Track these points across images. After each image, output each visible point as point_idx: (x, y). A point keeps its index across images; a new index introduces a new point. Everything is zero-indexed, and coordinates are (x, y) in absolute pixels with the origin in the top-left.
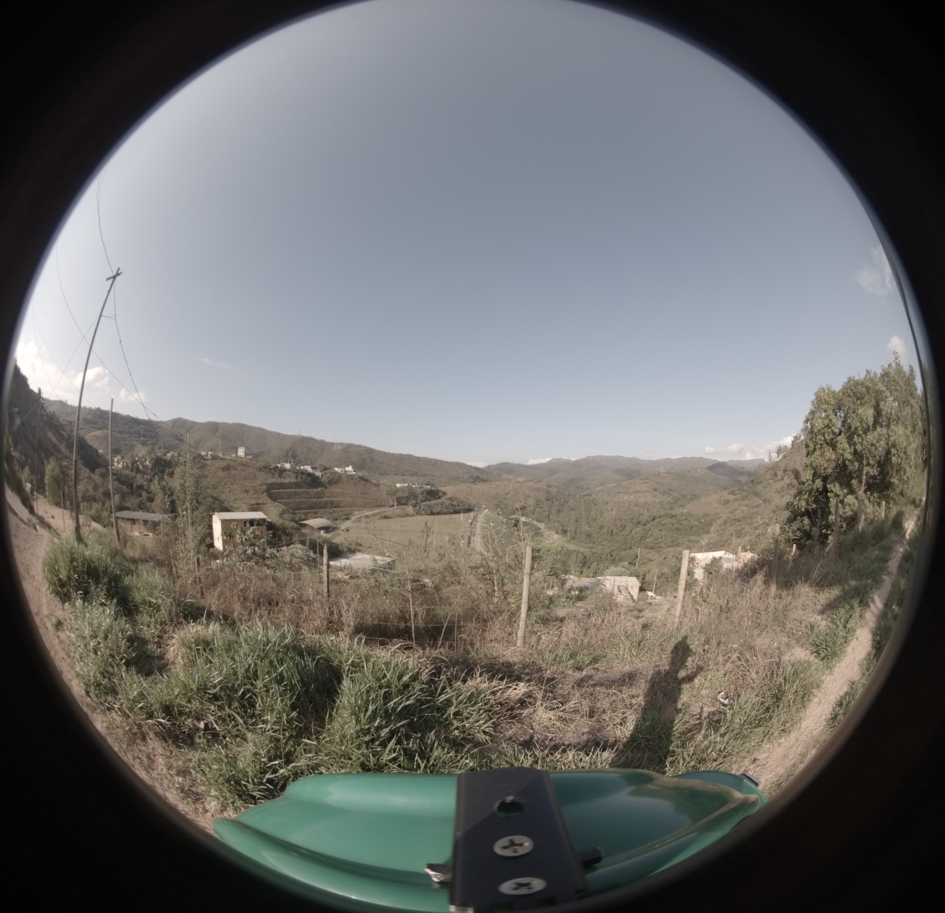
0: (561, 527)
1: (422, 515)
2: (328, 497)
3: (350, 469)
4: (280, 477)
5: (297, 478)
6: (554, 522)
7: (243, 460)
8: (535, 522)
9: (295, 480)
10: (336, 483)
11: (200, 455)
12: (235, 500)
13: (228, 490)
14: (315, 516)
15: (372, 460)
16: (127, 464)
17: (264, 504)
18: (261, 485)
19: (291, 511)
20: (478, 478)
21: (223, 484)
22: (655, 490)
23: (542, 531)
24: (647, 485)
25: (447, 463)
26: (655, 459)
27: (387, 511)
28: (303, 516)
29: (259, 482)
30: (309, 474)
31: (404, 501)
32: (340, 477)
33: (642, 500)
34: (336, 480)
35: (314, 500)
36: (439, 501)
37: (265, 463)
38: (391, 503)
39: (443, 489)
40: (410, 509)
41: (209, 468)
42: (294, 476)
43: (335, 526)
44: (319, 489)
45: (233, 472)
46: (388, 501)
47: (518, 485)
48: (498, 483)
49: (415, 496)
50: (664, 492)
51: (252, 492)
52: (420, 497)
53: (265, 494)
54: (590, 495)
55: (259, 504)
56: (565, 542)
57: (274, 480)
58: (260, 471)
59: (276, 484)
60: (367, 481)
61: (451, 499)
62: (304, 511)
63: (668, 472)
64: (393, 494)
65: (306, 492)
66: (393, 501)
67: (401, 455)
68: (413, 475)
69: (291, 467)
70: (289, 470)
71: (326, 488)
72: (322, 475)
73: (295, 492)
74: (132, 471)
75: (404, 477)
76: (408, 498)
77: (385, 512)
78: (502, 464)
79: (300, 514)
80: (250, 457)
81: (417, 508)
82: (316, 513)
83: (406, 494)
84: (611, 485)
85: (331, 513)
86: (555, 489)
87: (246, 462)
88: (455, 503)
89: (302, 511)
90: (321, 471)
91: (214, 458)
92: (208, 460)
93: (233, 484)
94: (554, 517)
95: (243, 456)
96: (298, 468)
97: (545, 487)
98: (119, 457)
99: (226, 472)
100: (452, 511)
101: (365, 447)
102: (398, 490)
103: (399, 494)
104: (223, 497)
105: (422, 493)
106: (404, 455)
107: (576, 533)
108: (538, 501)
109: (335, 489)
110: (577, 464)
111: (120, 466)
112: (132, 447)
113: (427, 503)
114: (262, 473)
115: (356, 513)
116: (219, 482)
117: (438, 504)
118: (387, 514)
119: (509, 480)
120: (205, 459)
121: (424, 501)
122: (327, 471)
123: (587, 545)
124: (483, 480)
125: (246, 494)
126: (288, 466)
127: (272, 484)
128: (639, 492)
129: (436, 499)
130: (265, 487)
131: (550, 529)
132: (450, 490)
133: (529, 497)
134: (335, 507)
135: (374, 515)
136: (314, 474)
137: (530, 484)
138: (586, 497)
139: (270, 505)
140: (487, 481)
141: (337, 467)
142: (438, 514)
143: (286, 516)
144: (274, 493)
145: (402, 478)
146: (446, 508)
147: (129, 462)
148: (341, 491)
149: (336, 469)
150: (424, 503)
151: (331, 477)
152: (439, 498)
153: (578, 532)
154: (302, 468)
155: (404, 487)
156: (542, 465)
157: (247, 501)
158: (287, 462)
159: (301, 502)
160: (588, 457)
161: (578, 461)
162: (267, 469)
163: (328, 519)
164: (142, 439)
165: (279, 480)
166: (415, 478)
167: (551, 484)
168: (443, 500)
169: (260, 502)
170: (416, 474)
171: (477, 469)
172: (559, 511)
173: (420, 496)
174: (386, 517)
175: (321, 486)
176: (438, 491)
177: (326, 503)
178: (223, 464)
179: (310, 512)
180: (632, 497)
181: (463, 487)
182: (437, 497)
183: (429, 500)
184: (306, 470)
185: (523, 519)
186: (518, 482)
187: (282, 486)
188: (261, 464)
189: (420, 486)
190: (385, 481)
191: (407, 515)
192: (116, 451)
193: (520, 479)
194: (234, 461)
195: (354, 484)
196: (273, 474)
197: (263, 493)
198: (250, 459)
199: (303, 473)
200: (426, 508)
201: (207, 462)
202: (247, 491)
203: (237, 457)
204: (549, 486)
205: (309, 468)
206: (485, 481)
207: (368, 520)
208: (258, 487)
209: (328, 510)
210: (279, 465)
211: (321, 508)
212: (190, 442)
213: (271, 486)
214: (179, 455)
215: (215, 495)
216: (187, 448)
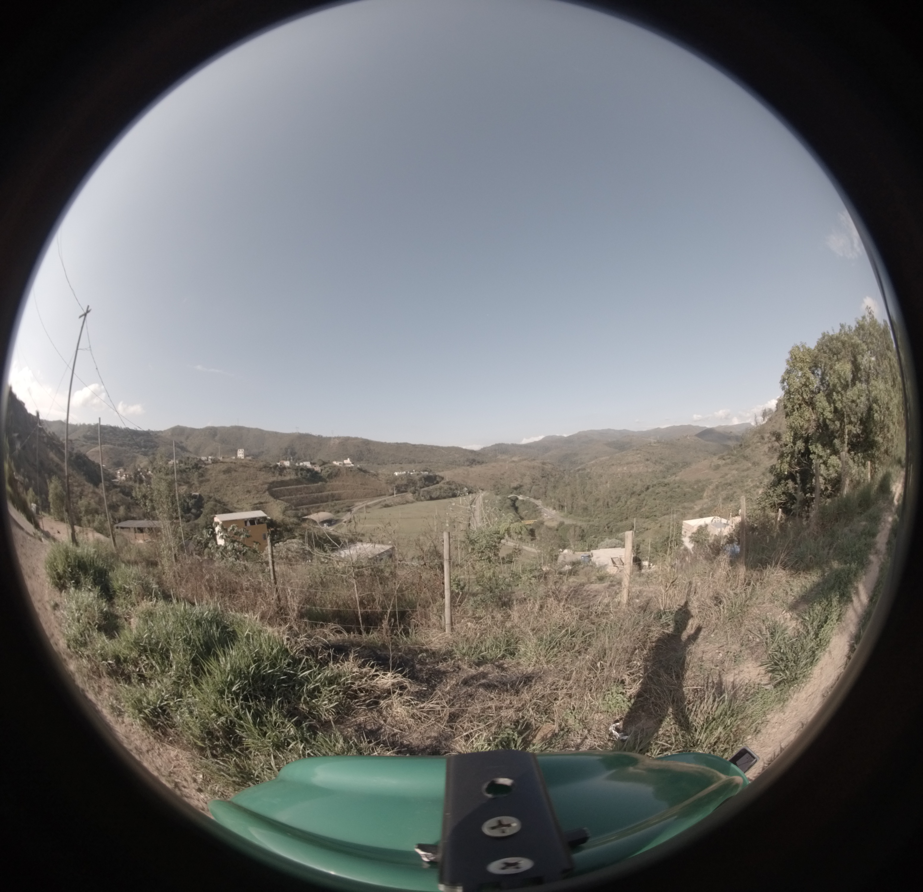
0: (558, 503)
1: (422, 501)
2: (329, 491)
3: (348, 461)
4: (280, 475)
5: (297, 474)
6: (551, 498)
7: (243, 462)
8: (532, 500)
9: (296, 477)
10: (335, 476)
11: (200, 460)
12: (238, 502)
13: (231, 492)
14: (316, 510)
15: (369, 450)
16: (130, 475)
17: (267, 503)
18: (262, 485)
19: (293, 508)
20: (474, 460)
21: (225, 486)
22: (647, 460)
23: (540, 507)
24: (639, 455)
25: (443, 448)
26: (645, 430)
27: (388, 499)
28: (305, 511)
29: (260, 481)
30: (309, 470)
31: (403, 489)
32: (339, 470)
33: (635, 471)
34: (336, 474)
35: (315, 495)
36: (438, 486)
37: (264, 463)
38: (391, 491)
39: (441, 474)
40: (409, 496)
41: (210, 472)
42: (294, 473)
43: (338, 518)
44: (320, 484)
45: (234, 474)
46: (388, 490)
47: (513, 464)
48: (493, 464)
49: (414, 483)
50: (656, 461)
51: (254, 492)
52: (419, 484)
53: (267, 493)
54: (584, 469)
55: (261, 503)
56: (562, 517)
57: (275, 479)
58: (260, 471)
59: (277, 482)
60: (365, 472)
61: (448, 483)
62: (307, 506)
63: (658, 442)
64: (391, 483)
65: (307, 487)
66: (392, 489)
67: (397, 443)
68: (410, 463)
69: (291, 464)
70: (289, 468)
71: (326, 482)
72: (322, 470)
73: (296, 489)
74: (135, 482)
75: (401, 466)
76: (406, 485)
77: (385, 501)
78: (497, 445)
79: (303, 510)
80: (250, 458)
81: (417, 494)
82: (318, 507)
83: (405, 482)
84: (604, 458)
85: (333, 506)
86: (550, 466)
87: (247, 463)
88: (453, 487)
89: (304, 506)
90: (320, 466)
91: (215, 462)
92: (208, 464)
93: (234, 486)
94: (550, 493)
95: (243, 458)
96: (297, 464)
97: (540, 465)
98: (122, 470)
99: (227, 475)
100: (450, 494)
101: (362, 439)
102: (396, 478)
103: (398, 482)
104: (226, 499)
105: (420, 479)
106: (401, 444)
107: (572, 507)
108: (533, 479)
109: (335, 483)
110: (569, 440)
111: (123, 478)
112: (134, 458)
113: (426, 489)
114: (263, 473)
115: (357, 504)
116: (222, 485)
117: (436, 489)
118: (388, 502)
119: (504, 461)
120: (205, 464)
121: (423, 487)
122: (326, 466)
123: (584, 519)
124: (479, 462)
125: (248, 494)
126: (287, 464)
127: (273, 482)
128: (632, 463)
129: (434, 484)
130: (266, 486)
131: (547, 505)
132: (447, 475)
133: (525, 475)
134: (337, 500)
135: (375, 504)
136: (314, 470)
137: (525, 463)
138: (580, 472)
139: (272, 503)
140: (483, 462)
141: (336, 460)
142: (437, 498)
143: (289, 512)
144: (275, 491)
145: (399, 466)
146: (444, 492)
147: (131, 473)
148: (341, 483)
149: (335, 463)
150: (423, 489)
151: (330, 471)
152: (438, 483)
153: (575, 506)
154: (301, 464)
155: (402, 475)
156: (535, 443)
157: (251, 501)
158: (286, 460)
159: (303, 498)
160: (580, 432)
161: (570, 436)
162: (267, 468)
163: (330, 512)
164: (143, 449)
165: (280, 478)
166: (412, 466)
167: (545, 461)
168: (441, 484)
169: (263, 501)
170: (414, 461)
171: (472, 452)
172: (555, 487)
173: (418, 482)
174: (387, 506)
175: (321, 481)
176: (435, 477)
177: (327, 497)
178: (223, 467)
179: (312, 507)
180: (625, 468)
181: (460, 470)
182: (435, 482)
183: (428, 486)
184: (306, 466)
185: (520, 497)
186: (513, 461)
187: (283, 483)
188: (261, 464)
189: (417, 473)
190: (383, 471)
191: (407, 502)
192: (119, 464)
193: (515, 459)
194: (235, 463)
195: (354, 476)
196: (274, 473)
197: (265, 492)
198: (250, 460)
199: (302, 469)
200: (426, 493)
201: (208, 467)
202: (249, 492)
203: (237, 459)
204: (544, 463)
205: (308, 464)
206: (480, 463)
207: (369, 510)
208: (260, 487)
209: (330, 503)
210: (279, 464)
211: (322, 502)
212: (191, 449)
213: (273, 485)
214: (181, 462)
215: (218, 498)
216: (187, 455)
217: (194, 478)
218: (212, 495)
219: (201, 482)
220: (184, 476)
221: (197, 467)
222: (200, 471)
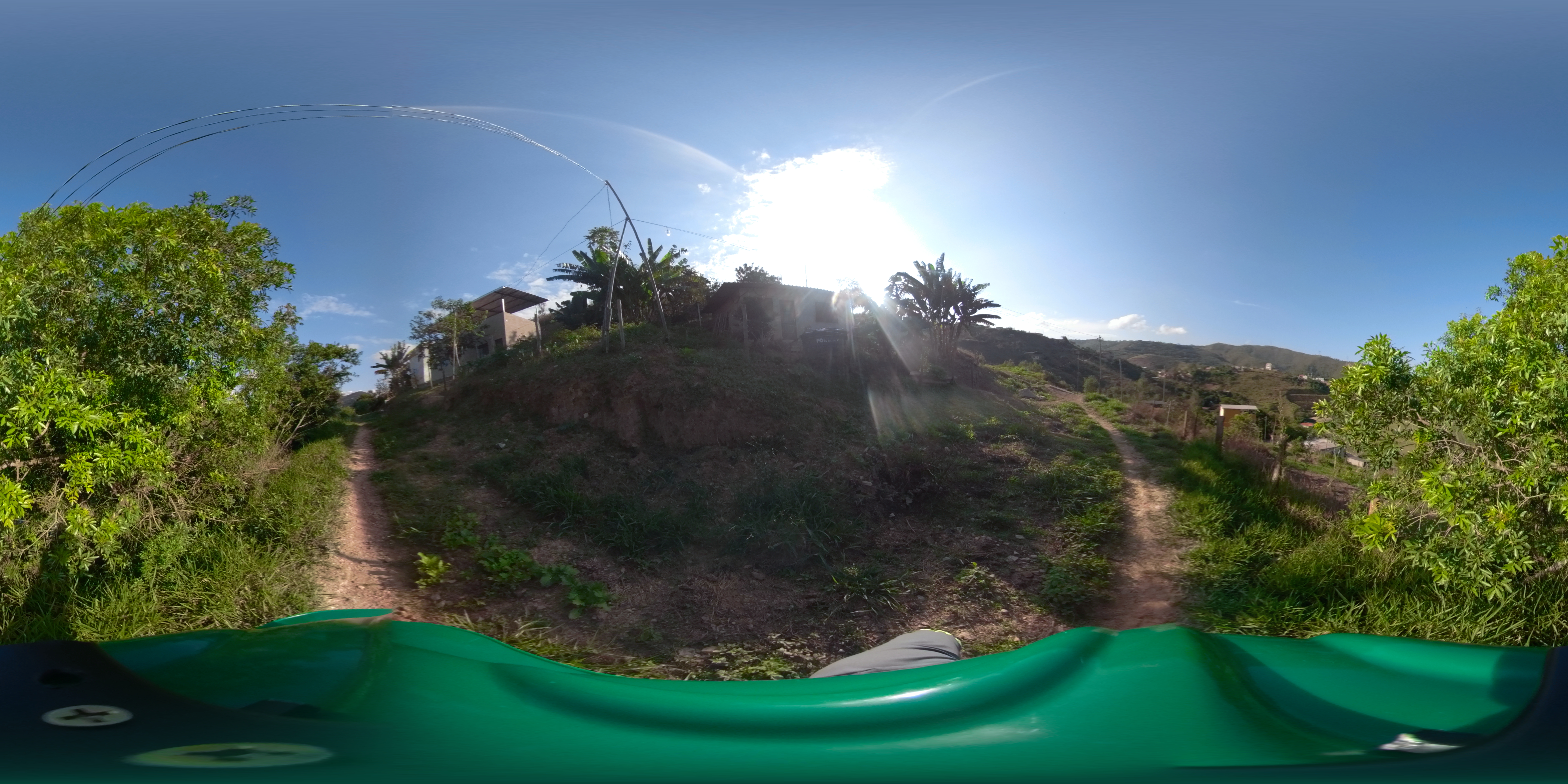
4: (1298, 385)
5: (1311, 386)
7: (1269, 372)
9: (1310, 388)
11: (1234, 369)
12: (1260, 400)
13: (1256, 393)
16: (1170, 375)
17: (1283, 404)
19: (1304, 410)
21: (1252, 388)
28: (1311, 414)
29: (1281, 388)
30: (1321, 384)
37: (1286, 375)
41: (1240, 377)
42: (1310, 384)
45: (1261, 381)
51: (1274, 395)
53: (1285, 397)
55: (1278, 404)
57: (1293, 387)
58: (1282, 380)
59: (1295, 390)
65: (1318, 397)
69: (1309, 378)
70: (1306, 381)
73: (1309, 397)
74: (1175, 379)
80: (1276, 370)
87: (1272, 374)
91: (1246, 370)
93: (1261, 389)
96: (1312, 378)
98: (1163, 371)
99: (1254, 380)
104: (1251, 397)
114: (1284, 382)
116: (1249, 387)
120: (1238, 372)
126: (1305, 377)
127: (1292, 390)
130: (1286, 392)
136: (1324, 384)
139: (1289, 405)
143: (1299, 413)
144: (1292, 396)
147: (1172, 374)
154: (1316, 379)
157: (1270, 401)
158: (1306, 375)
162: (1288, 379)
165: (1298, 388)
169: (1280, 402)
178: (1254, 375)
184: (1320, 381)
187: (1299, 391)
188: (1285, 375)
194: (1264, 373)
196: (1294, 383)
198: (1277, 372)
199: (1316, 383)
201: (1240, 374)
202: (1270, 394)
203: (1265, 370)
205: (1322, 380)
208: (1281, 392)
210: (1298, 376)
212: (1229, 360)
213: (1291, 391)
214: (1218, 368)
215: (1244, 396)
216: (1226, 364)
217: (1227, 380)
218: (1240, 393)
219: (1233, 384)
220: (1219, 378)
221: (1230, 373)
222: (1233, 376)
